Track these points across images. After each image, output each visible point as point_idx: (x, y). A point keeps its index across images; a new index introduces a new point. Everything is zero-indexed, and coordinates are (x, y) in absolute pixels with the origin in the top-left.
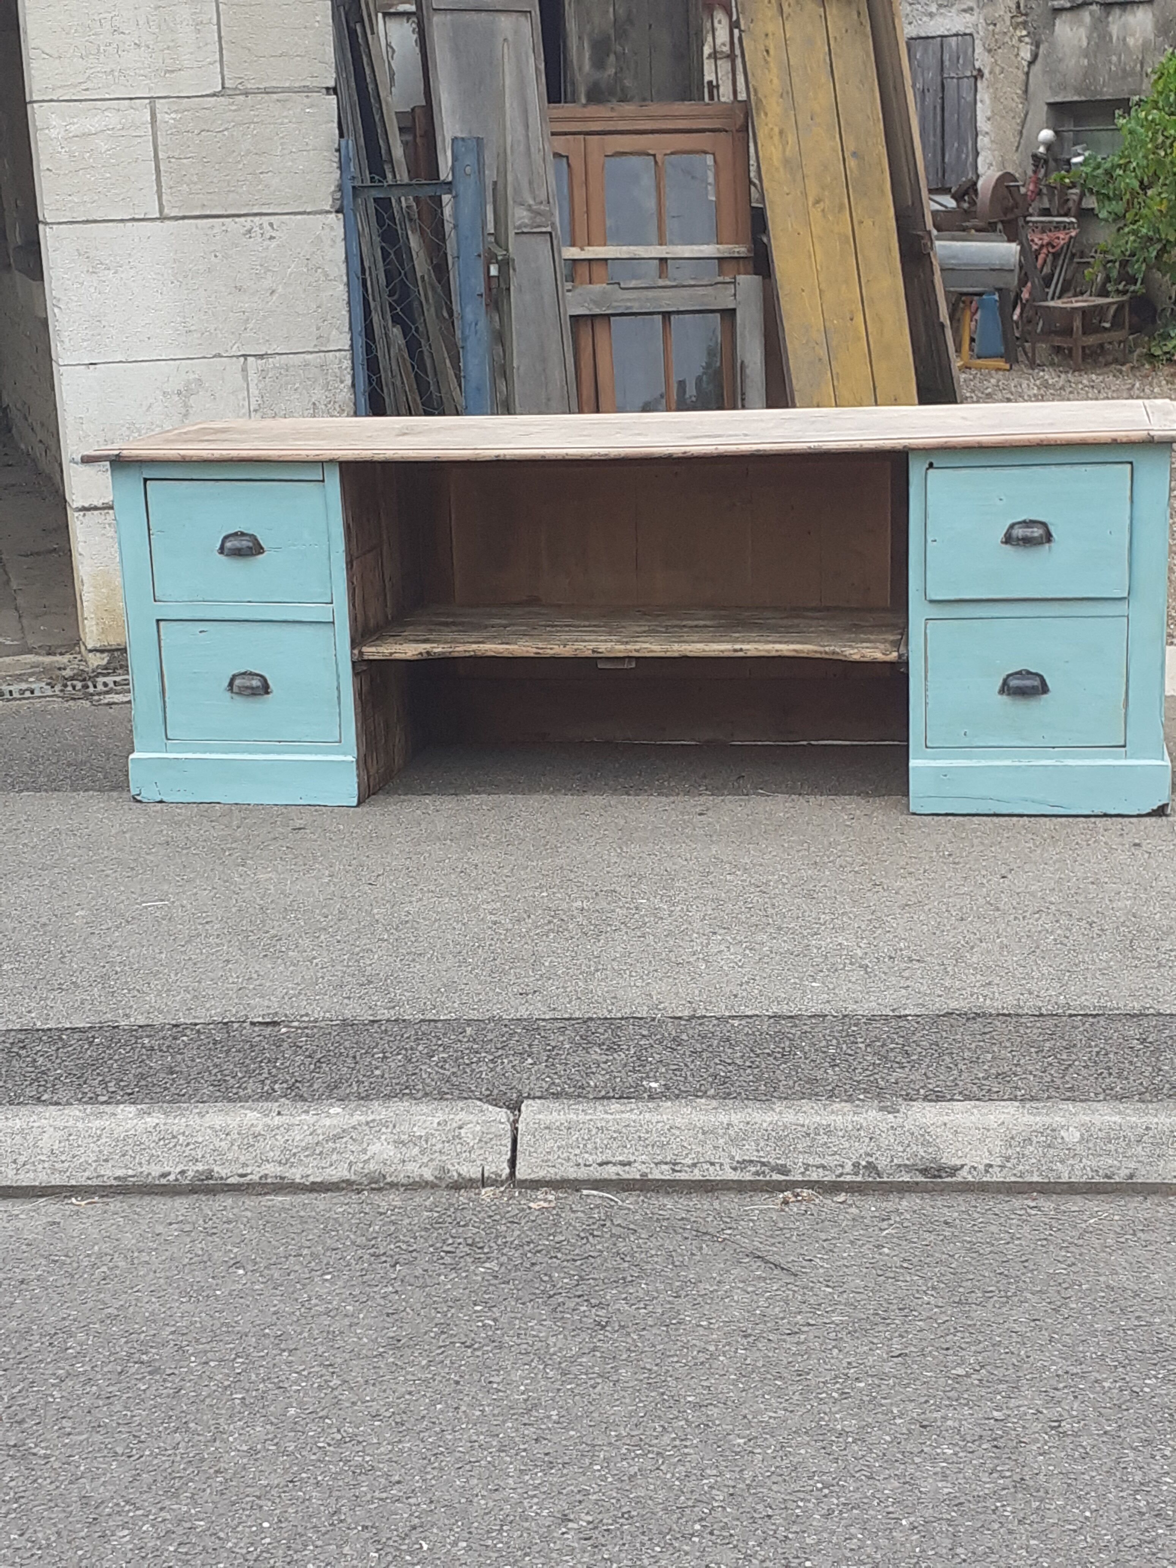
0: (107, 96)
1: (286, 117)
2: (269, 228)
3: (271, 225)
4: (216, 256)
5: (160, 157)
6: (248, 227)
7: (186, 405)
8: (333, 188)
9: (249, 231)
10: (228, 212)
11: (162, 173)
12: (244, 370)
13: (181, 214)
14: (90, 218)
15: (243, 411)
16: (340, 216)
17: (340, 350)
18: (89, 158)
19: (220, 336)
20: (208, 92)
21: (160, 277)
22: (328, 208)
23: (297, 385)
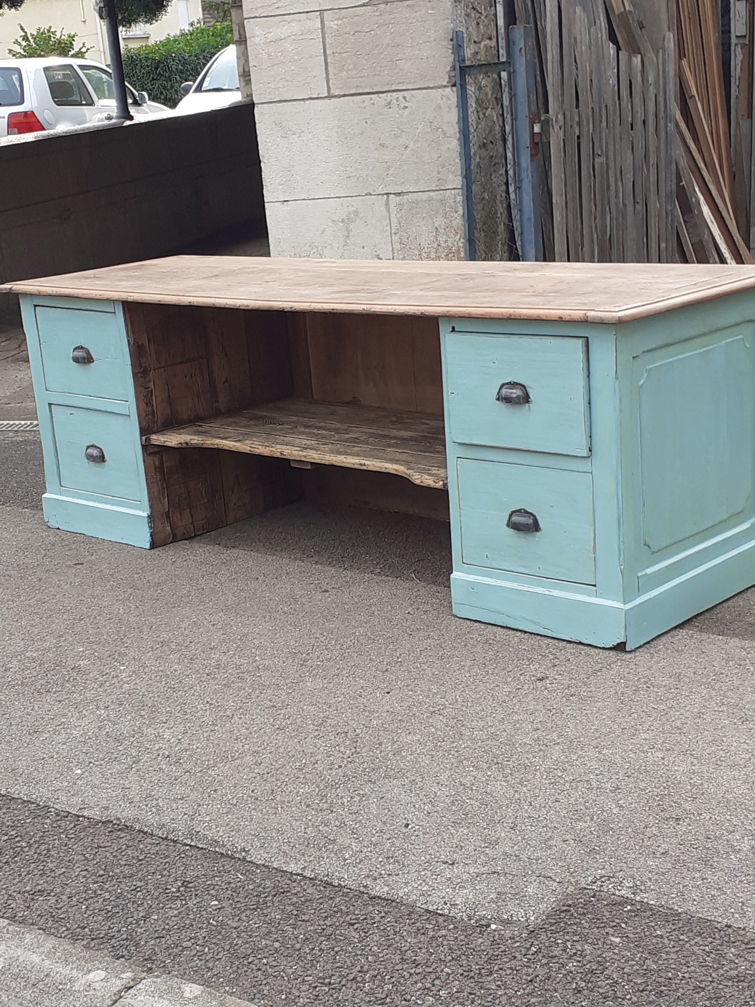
0: (292, 12)
1: (413, 18)
2: (403, 100)
3: (405, 98)
4: (366, 122)
5: (328, 53)
6: (389, 101)
7: (347, 230)
8: (449, 69)
9: (389, 103)
10: (375, 90)
11: (329, 64)
12: (387, 204)
13: (343, 93)
14: (283, 99)
15: (387, 234)
16: (454, 89)
17: (454, 189)
18: (281, 56)
19: (370, 180)
20: (359, 4)
21: (328, 139)
22: (445, 84)
23: (424, 215)
